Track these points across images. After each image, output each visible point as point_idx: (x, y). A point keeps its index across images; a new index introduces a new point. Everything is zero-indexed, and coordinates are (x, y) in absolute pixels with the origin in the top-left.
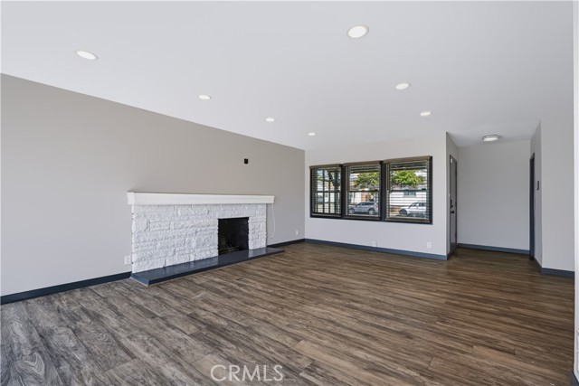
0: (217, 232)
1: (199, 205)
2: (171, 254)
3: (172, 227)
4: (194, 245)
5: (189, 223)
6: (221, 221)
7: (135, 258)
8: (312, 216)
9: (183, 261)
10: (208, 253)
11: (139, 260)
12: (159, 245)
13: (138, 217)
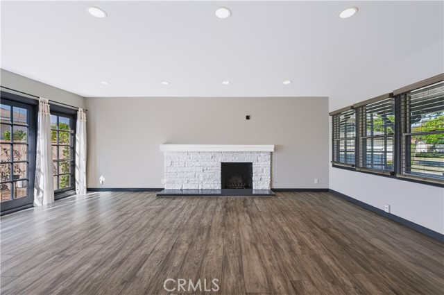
0: (220, 172)
1: (205, 152)
2: (186, 182)
3: (186, 165)
4: (201, 179)
5: (198, 164)
6: (223, 164)
7: (165, 181)
8: (334, 166)
9: (193, 188)
10: (212, 185)
11: (168, 183)
12: (178, 176)
13: (167, 158)
